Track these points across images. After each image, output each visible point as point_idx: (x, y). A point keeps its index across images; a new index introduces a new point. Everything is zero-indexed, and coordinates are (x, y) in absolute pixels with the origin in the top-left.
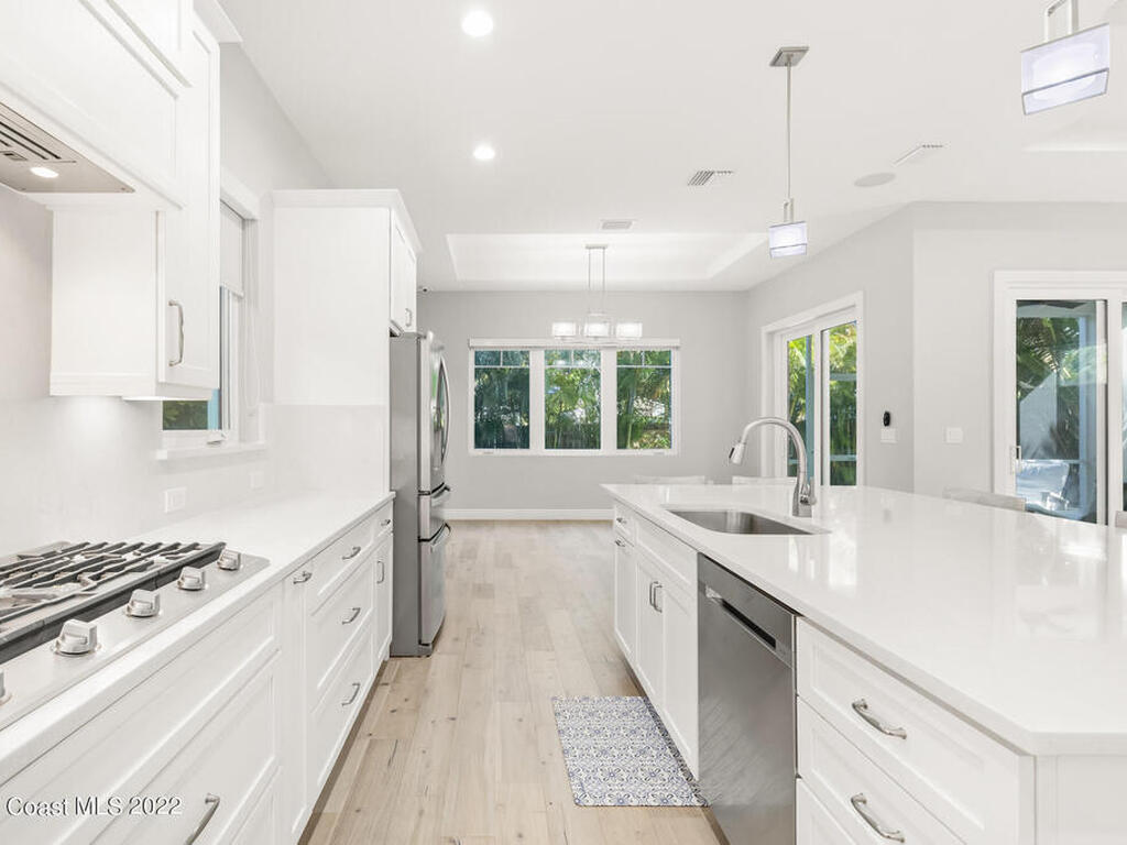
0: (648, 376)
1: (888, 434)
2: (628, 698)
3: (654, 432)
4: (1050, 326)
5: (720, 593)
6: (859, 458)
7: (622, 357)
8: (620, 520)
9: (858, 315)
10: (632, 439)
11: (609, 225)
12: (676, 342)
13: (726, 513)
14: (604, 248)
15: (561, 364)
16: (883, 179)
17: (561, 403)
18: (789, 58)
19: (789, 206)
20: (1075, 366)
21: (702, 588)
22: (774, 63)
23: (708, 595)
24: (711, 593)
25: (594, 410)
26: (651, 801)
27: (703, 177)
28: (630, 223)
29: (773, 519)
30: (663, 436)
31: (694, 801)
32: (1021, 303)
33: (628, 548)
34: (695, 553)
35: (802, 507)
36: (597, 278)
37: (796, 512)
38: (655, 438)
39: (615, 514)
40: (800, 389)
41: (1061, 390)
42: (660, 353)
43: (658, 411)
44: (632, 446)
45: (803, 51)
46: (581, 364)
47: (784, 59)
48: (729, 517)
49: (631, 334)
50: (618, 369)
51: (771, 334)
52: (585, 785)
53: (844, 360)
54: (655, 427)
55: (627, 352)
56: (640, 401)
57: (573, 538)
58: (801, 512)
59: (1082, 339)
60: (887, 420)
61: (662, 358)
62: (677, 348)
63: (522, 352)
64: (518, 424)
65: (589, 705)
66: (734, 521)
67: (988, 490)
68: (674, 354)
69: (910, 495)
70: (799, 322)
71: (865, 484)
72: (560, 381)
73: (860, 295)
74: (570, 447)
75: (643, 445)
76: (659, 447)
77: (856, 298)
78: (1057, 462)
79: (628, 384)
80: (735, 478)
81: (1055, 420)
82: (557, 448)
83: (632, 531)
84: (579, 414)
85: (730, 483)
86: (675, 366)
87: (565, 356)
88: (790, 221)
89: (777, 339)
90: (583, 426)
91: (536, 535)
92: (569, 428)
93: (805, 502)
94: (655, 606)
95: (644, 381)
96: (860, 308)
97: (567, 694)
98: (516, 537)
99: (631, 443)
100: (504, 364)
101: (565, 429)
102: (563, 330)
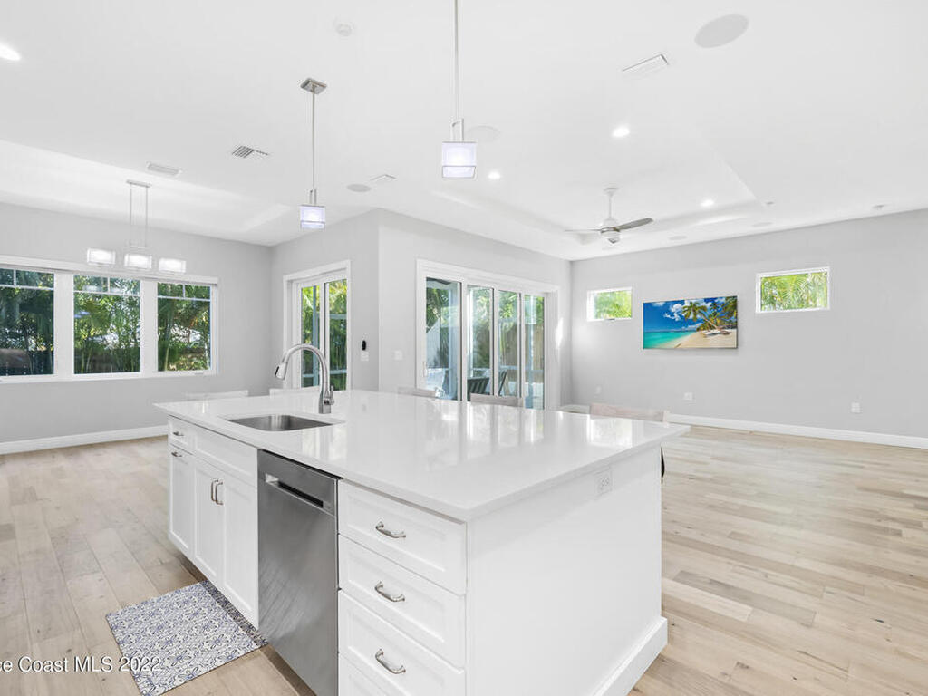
0: (184, 306)
1: (365, 355)
2: (187, 588)
3: (190, 356)
4: (436, 293)
5: (276, 477)
6: (348, 371)
7: (162, 289)
8: (176, 434)
9: (346, 276)
10: (168, 362)
11: (153, 168)
12: (215, 280)
13: (270, 417)
14: (147, 187)
15: (93, 289)
16: (364, 189)
17: (89, 328)
18: (314, 87)
19: (314, 192)
20: (447, 316)
21: (261, 477)
22: (304, 86)
23: (267, 481)
24: (270, 479)
25: (130, 334)
26: (218, 663)
27: (245, 152)
28: (177, 171)
29: (305, 417)
30: (198, 358)
31: (255, 646)
32: (428, 279)
33: (185, 457)
34: (255, 450)
35: (325, 407)
36: (139, 212)
37: (321, 411)
38: (191, 361)
39: (170, 428)
40: (309, 322)
41: (441, 329)
42: (197, 287)
43: (195, 336)
44: (169, 369)
45: (323, 87)
46: (116, 292)
47: (310, 85)
48: (273, 419)
49: (175, 268)
50: (159, 300)
51: (291, 282)
52: (153, 679)
53: (334, 304)
54: (192, 351)
55: (165, 285)
56: (177, 329)
57: (111, 458)
58: (324, 411)
59: (450, 303)
60: (364, 346)
61: (202, 292)
62: (216, 285)
63: (39, 274)
64: (30, 348)
65: (148, 608)
66: (276, 422)
67: (413, 386)
68: (213, 290)
69: (376, 393)
70: (310, 275)
71: (352, 388)
72: (89, 306)
73: (348, 261)
74: (100, 371)
75: (179, 367)
76: (196, 369)
77: (346, 263)
78: (440, 370)
79: (166, 312)
80: (272, 391)
81: (439, 347)
82: (85, 372)
83: (190, 441)
84: (111, 338)
85: (268, 394)
86: (214, 300)
87: (96, 281)
88: (314, 203)
89: (294, 285)
90: (118, 350)
91: (63, 463)
92: (99, 353)
93: (327, 403)
94: (216, 501)
95: (180, 311)
96: (348, 271)
97: (123, 605)
98: (40, 467)
99: (168, 365)
100: (18, 284)
101: (95, 354)
102: (100, 258)
